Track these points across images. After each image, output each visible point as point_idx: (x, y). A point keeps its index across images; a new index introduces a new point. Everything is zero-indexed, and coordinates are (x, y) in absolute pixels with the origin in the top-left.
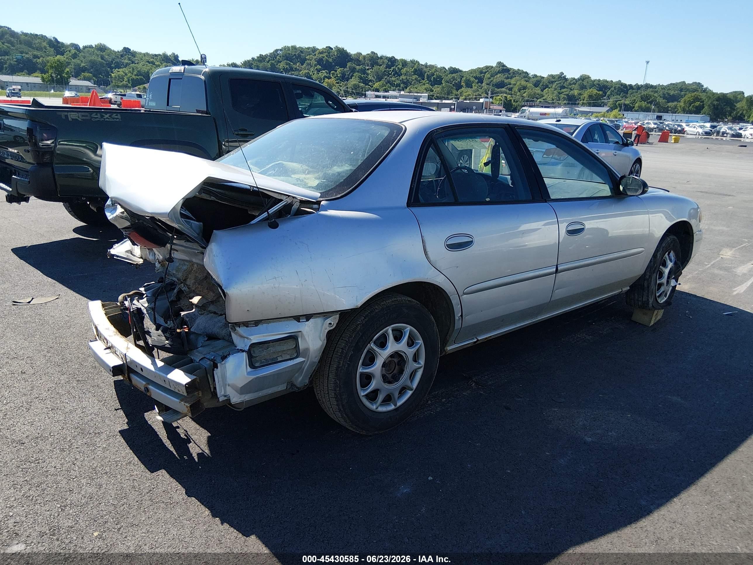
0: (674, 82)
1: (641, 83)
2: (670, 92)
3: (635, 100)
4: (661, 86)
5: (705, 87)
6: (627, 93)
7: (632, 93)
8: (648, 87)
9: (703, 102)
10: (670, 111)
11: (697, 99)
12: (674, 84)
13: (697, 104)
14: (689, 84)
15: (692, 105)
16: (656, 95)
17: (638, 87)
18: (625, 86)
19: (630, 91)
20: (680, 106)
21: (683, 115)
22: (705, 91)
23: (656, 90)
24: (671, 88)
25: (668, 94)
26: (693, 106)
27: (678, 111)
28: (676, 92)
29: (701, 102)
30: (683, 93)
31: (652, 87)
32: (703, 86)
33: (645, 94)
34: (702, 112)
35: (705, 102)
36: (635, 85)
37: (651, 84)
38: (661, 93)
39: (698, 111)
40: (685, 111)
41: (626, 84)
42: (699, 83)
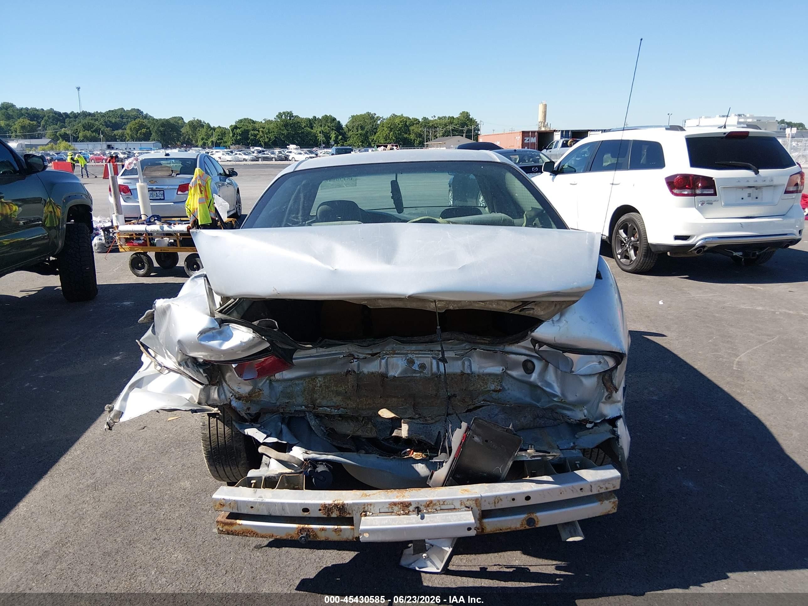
0: (113, 109)
1: (77, 110)
2: (110, 119)
3: (77, 129)
4: (99, 113)
5: (145, 113)
6: (64, 123)
7: (69, 123)
8: (85, 115)
9: (149, 128)
10: (118, 139)
11: (142, 126)
12: (112, 111)
13: (144, 130)
14: (128, 110)
15: (139, 132)
16: (97, 123)
17: (75, 116)
18: (59, 114)
19: (67, 120)
20: (128, 134)
21: (133, 142)
22: (146, 117)
23: (96, 117)
24: (110, 115)
25: (110, 122)
26: (141, 133)
27: (127, 139)
28: (118, 119)
29: (147, 129)
30: (125, 120)
31: (90, 114)
32: (142, 112)
33: (86, 122)
34: (151, 138)
35: (151, 129)
36: (71, 113)
37: (88, 111)
38: (102, 121)
39: (146, 137)
40: (133, 139)
41: (60, 113)
42: (138, 110)
